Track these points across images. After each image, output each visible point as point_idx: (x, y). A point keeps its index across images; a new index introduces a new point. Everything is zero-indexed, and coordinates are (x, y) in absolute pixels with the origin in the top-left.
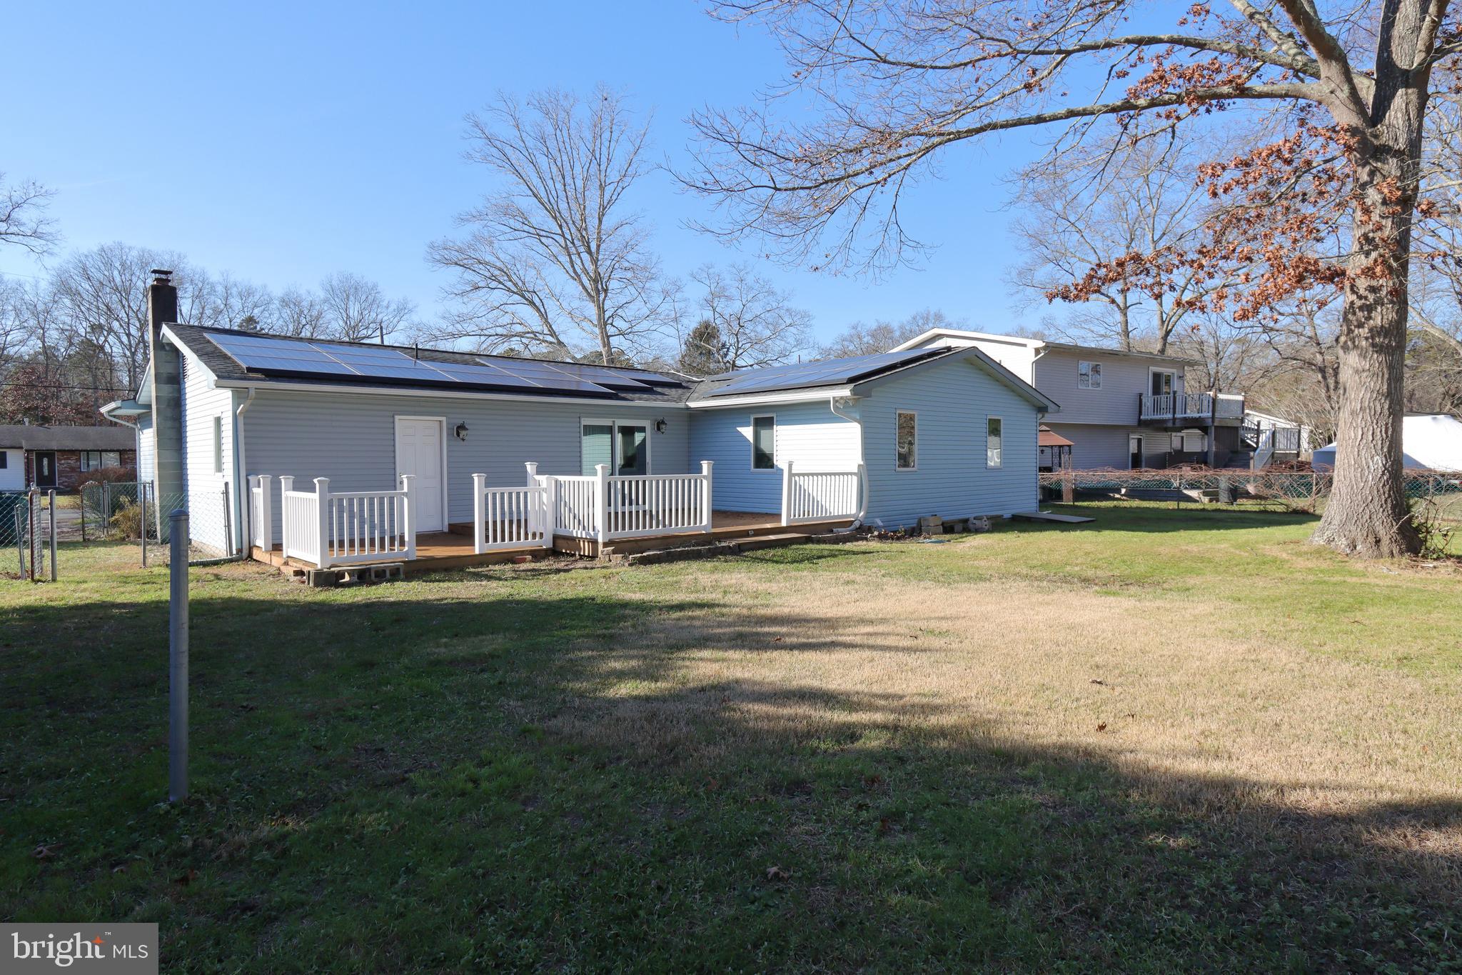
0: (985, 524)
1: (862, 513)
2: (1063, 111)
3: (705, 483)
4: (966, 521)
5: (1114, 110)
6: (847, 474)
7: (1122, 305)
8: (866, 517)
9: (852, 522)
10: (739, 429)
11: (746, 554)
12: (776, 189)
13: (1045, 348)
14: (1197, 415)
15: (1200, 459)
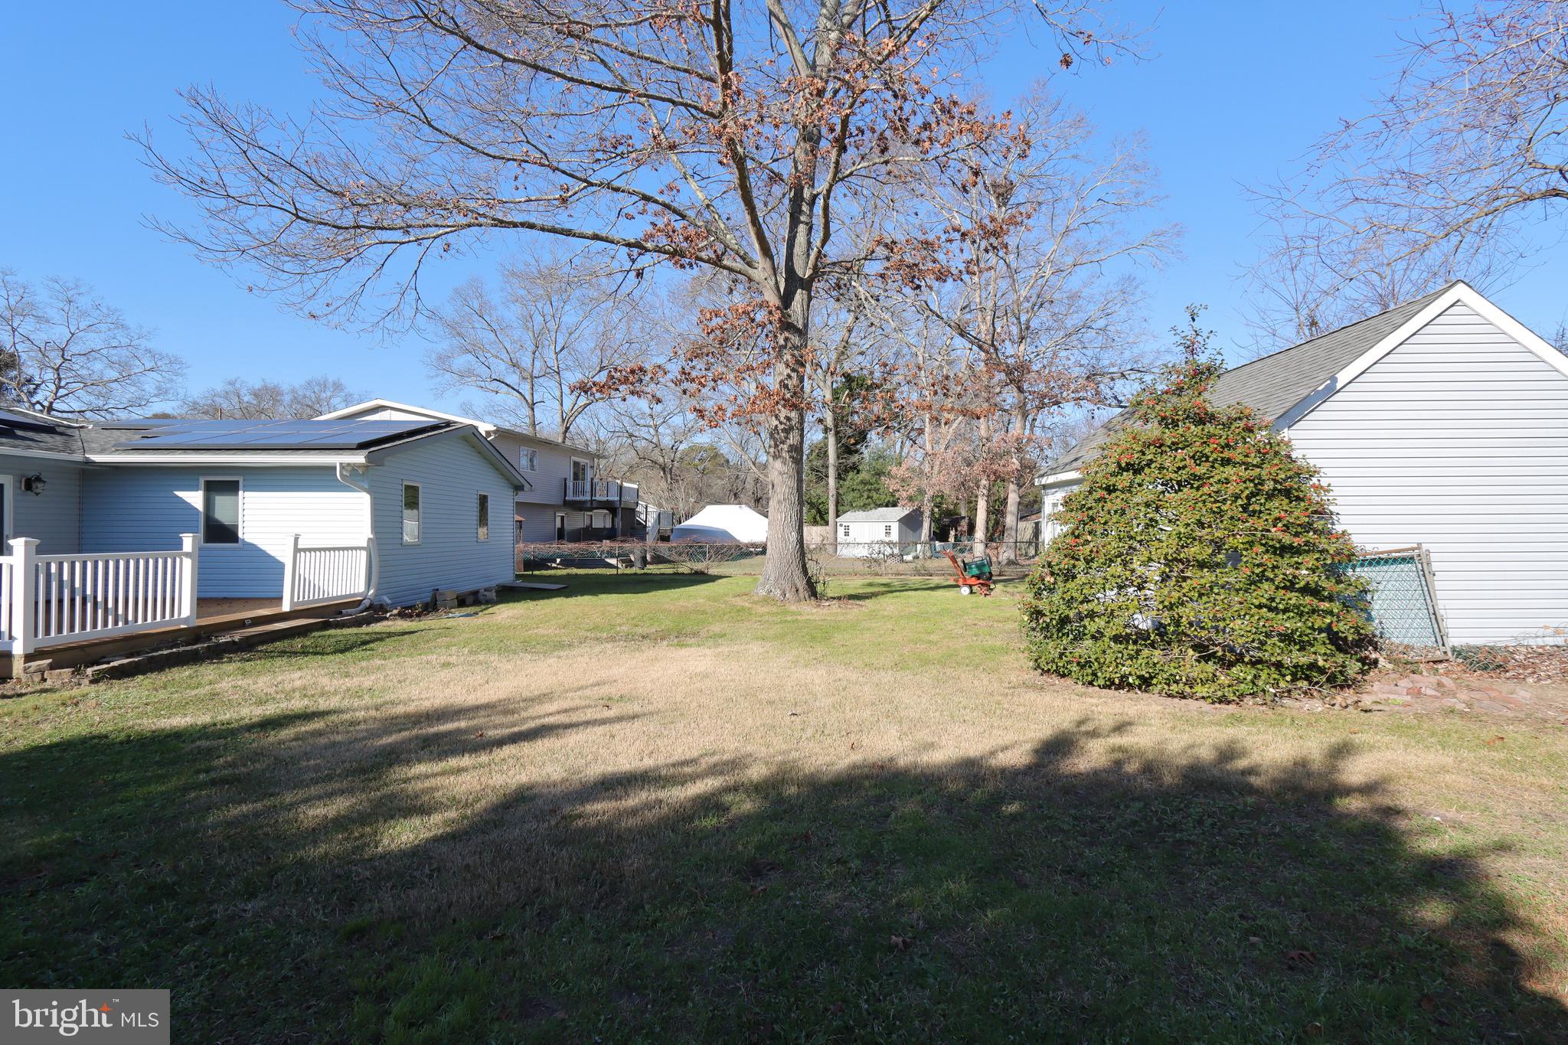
0: (493, 595)
1: (371, 592)
2: (590, 232)
3: (187, 563)
4: (476, 593)
5: (629, 245)
6: (356, 548)
7: (530, 401)
8: (376, 595)
9: (361, 601)
10: (179, 494)
11: (260, 648)
12: (298, 217)
13: (495, 432)
14: (605, 499)
15: (611, 534)
